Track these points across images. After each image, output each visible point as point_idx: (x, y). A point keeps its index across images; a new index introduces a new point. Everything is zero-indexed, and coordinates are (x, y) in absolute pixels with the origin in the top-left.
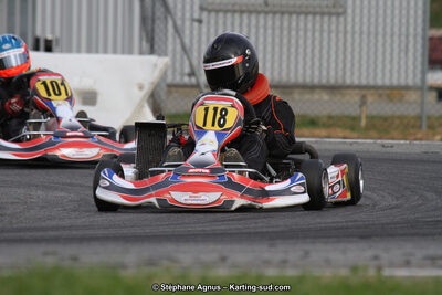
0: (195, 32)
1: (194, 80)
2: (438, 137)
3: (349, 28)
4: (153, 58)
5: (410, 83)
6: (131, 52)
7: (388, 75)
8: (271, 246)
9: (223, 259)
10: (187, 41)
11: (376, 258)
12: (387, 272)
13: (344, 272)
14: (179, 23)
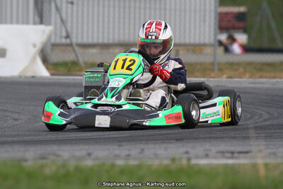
0: (69, 10)
1: (68, 41)
2: (225, 76)
3: (168, 7)
4: (42, 27)
5: (207, 41)
6: (27, 23)
7: (192, 37)
8: (120, 146)
9: (89, 155)
10: (64, 16)
11: (187, 153)
12: (194, 162)
13: (166, 162)
14: (59, 4)
